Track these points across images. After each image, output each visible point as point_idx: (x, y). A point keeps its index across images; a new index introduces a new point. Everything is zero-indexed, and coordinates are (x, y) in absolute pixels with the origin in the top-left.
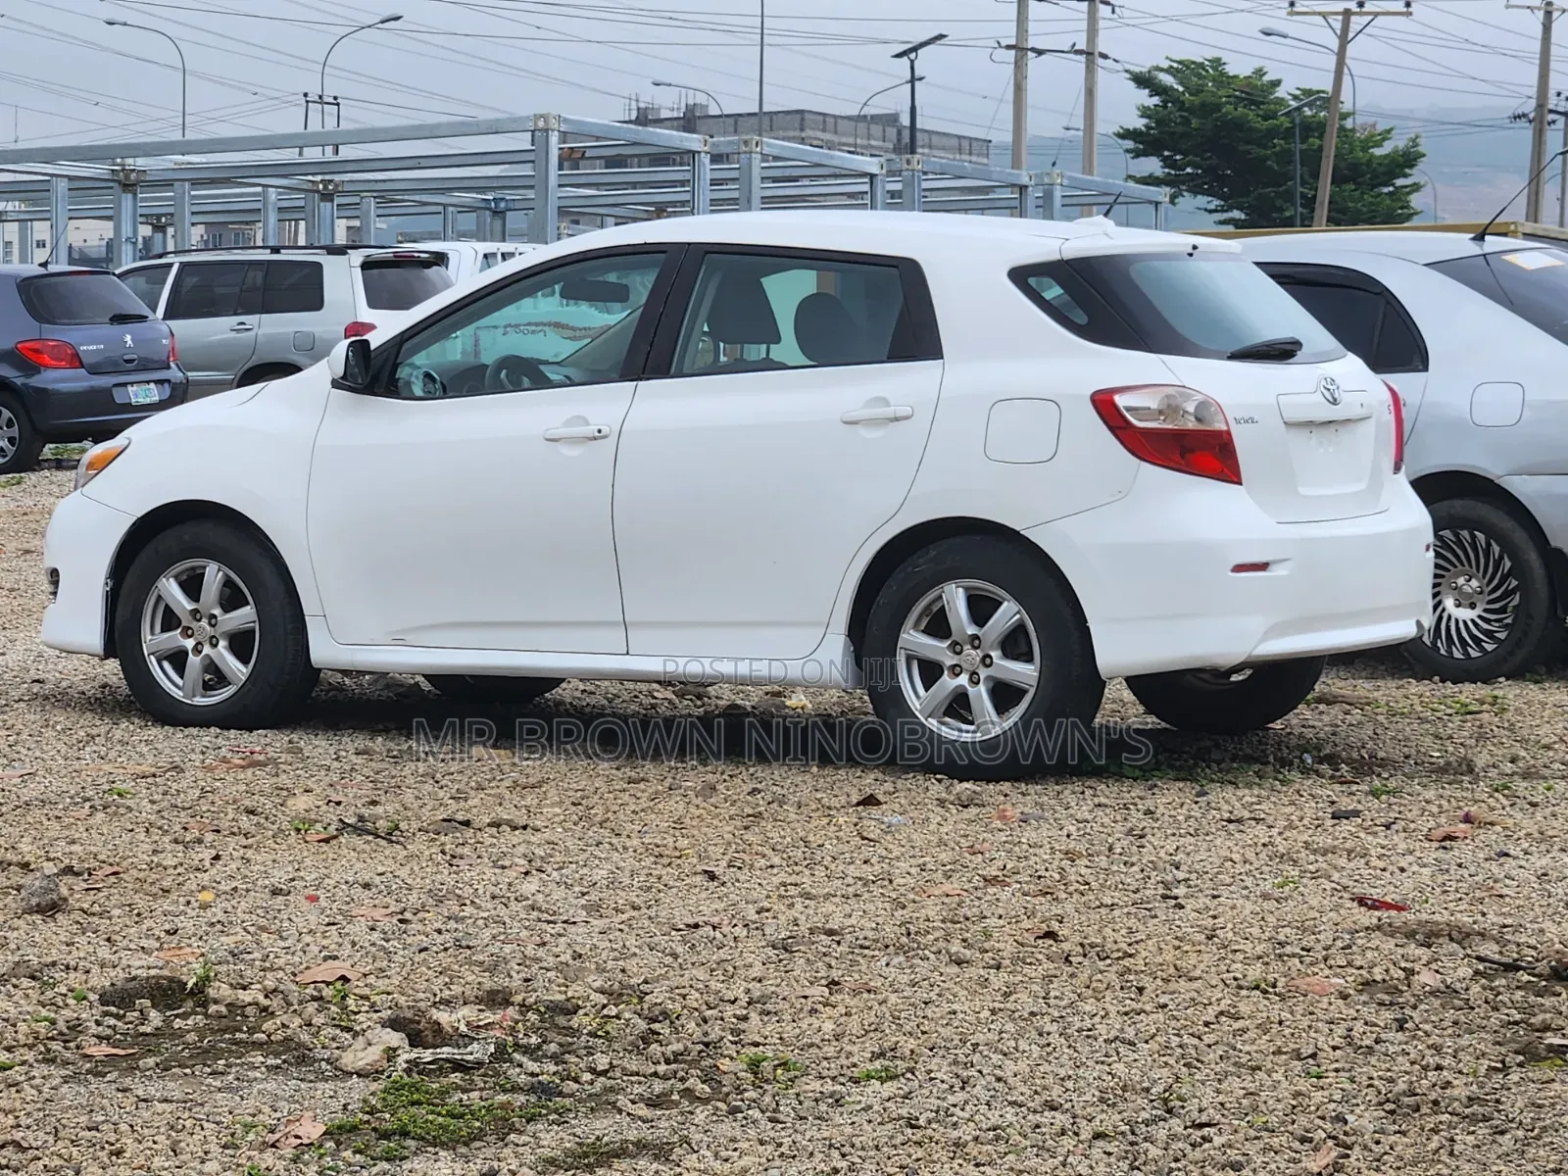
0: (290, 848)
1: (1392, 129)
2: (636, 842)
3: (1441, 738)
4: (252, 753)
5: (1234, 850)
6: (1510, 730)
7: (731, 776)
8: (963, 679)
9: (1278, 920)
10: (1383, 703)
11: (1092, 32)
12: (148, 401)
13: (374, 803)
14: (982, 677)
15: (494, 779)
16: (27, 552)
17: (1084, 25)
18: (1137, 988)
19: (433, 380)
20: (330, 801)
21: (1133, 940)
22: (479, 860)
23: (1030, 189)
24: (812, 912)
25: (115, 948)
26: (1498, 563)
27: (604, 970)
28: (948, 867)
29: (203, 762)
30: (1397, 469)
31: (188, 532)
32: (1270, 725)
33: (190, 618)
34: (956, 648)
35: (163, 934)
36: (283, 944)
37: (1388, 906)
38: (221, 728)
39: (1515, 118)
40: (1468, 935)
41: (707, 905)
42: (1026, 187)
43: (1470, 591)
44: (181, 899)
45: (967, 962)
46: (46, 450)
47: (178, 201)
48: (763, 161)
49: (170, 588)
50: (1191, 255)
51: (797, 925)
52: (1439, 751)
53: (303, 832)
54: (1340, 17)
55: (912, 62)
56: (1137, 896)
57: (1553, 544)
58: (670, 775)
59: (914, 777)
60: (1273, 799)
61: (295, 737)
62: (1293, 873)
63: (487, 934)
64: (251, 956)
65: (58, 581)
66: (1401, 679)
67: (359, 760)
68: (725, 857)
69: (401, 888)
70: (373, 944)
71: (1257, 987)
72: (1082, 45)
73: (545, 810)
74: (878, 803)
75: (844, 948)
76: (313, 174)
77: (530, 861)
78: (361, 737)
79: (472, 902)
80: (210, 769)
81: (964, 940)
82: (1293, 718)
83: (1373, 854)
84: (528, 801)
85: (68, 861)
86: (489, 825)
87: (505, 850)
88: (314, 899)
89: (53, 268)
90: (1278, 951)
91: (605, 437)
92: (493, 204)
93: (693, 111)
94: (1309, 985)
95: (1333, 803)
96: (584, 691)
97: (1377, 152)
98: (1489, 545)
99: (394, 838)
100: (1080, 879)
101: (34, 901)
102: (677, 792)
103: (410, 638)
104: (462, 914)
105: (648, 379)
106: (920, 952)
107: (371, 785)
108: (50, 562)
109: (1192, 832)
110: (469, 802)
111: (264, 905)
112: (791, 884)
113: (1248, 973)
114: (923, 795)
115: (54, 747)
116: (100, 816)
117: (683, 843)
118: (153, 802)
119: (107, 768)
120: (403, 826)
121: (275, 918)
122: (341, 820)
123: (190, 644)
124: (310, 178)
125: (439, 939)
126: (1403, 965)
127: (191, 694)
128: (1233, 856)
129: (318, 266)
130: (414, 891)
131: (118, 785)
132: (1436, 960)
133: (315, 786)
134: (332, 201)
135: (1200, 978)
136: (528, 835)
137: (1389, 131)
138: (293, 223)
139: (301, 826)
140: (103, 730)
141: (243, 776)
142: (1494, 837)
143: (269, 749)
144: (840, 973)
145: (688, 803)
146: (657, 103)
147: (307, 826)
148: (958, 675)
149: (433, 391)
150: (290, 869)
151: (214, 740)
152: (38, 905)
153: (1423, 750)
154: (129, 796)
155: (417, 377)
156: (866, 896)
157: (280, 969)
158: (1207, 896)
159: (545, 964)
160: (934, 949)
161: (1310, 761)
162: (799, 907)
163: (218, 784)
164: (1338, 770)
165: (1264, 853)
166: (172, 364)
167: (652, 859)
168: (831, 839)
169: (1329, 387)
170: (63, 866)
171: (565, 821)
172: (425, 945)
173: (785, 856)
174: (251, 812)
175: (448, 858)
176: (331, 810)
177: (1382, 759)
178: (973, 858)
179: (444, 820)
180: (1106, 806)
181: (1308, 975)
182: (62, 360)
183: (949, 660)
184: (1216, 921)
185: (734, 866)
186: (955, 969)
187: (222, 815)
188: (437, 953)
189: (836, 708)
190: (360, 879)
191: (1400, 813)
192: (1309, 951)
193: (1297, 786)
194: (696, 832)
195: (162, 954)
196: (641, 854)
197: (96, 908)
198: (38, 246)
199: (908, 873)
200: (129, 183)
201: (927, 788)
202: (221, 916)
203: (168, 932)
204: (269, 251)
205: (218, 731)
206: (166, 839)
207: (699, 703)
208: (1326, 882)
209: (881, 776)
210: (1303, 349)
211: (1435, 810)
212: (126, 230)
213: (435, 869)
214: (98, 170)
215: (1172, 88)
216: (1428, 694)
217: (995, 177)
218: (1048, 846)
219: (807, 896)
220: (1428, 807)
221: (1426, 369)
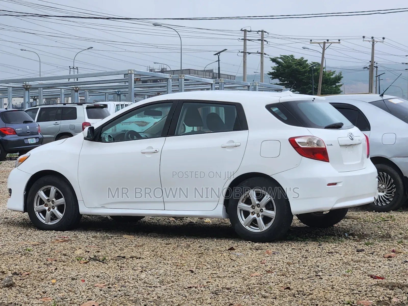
0: (76, 265)
1: (335, 71)
2: (170, 262)
3: (380, 228)
4: (64, 238)
5: (333, 261)
6: (398, 225)
7: (193, 242)
8: (255, 216)
9: (350, 282)
10: (362, 218)
11: (262, 48)
12: (33, 142)
13: (98, 252)
14: (260, 215)
15: (130, 244)
16: (3, 182)
17: (260, 46)
18: (316, 304)
19: (111, 137)
20: (86, 251)
21: (311, 289)
22: (128, 268)
23: (251, 87)
24: (221, 282)
25: (29, 298)
26: (390, 181)
27: (167, 302)
28: (256, 268)
29: (51, 240)
30: (368, 157)
31: (45, 179)
32: (334, 225)
33: (47, 201)
34: (253, 207)
35: (42, 293)
36: (76, 296)
37: (379, 278)
38: (56, 231)
39: (364, 68)
40: (403, 286)
41: (192, 281)
42: (249, 86)
43: (382, 188)
44: (47, 282)
45: (267, 297)
46: (7, 155)
47: (39, 93)
48: (185, 81)
49: (41, 193)
50: (313, 101)
51: (218, 286)
52: (380, 231)
53: (79, 260)
54: (323, 44)
55: (219, 56)
56: (308, 275)
57: (405, 175)
58: (177, 242)
59: (243, 242)
60: (339, 246)
61: (76, 233)
62: (350, 268)
63: (133, 291)
64: (67, 300)
65: (11, 192)
66: (365, 211)
67: (93, 239)
68: (195, 266)
69: (108, 277)
70: (101, 295)
71: (349, 304)
72: (260, 51)
73: (144, 253)
74: (234, 249)
75: (232, 293)
76: (73, 85)
77: (142, 268)
78: (93, 232)
79: (128, 281)
80: (53, 243)
81: (265, 290)
82: (339, 223)
83: (371, 262)
84: (140, 250)
85: (15, 271)
86: (130, 258)
87: (135, 265)
88: (84, 281)
89: (8, 110)
90: (352, 292)
91: (158, 152)
92: (117, 92)
93: (163, 70)
94: (363, 303)
95: (356, 247)
96: (151, 218)
97: (332, 77)
98: (387, 176)
99: (104, 262)
100: (292, 271)
101: (6, 284)
102: (180, 247)
103: (106, 206)
104: (125, 285)
105: (169, 136)
106: (254, 294)
107: (97, 246)
108: (9, 187)
109: (319, 256)
110: (124, 251)
111: (70, 283)
112: (214, 274)
113: (345, 299)
114: (245, 247)
115: (11, 237)
116: (24, 257)
117: (183, 262)
118: (38, 253)
119: (25, 243)
120: (107, 258)
121: (73, 287)
122: (89, 257)
123: (47, 208)
124: (72, 86)
125: (120, 293)
126: (388, 296)
127: (47, 222)
128: (333, 263)
129: (75, 108)
130: (111, 278)
131: (29, 248)
132: (396, 294)
133: (82, 247)
134: (78, 92)
135: (332, 301)
136: (141, 260)
137: (334, 72)
138: (67, 98)
139: (79, 259)
140: (24, 232)
141: (62, 245)
142: (402, 256)
143: (69, 236)
144: (232, 301)
145: (183, 250)
146: (154, 68)
147: (80, 259)
148: (254, 215)
149: (111, 140)
150: (76, 272)
151: (54, 234)
152: (7, 285)
153: (376, 231)
154: (31, 251)
155: (107, 137)
156: (235, 277)
157: (75, 303)
158: (328, 275)
159: (150, 300)
160: (257, 293)
161: (347, 235)
162: (217, 280)
163: (56, 247)
164: (355, 238)
165: (341, 262)
166: (39, 133)
167: (176, 267)
168: (223, 260)
169: (351, 135)
170: (13, 272)
171: (150, 256)
172: (116, 295)
173: (211, 265)
174: (65, 255)
175: (120, 267)
176: (87, 254)
177: (365, 234)
178: (262, 265)
179: (118, 257)
180: (295, 249)
181: (362, 300)
182: (11, 132)
183: (251, 210)
184: (333, 283)
185: (198, 268)
186: (264, 299)
187: (57, 256)
188: (119, 297)
189: (217, 222)
190: (96, 275)
191: (374, 250)
192: (360, 292)
193: (345, 242)
194: (186, 259)
195: (42, 300)
196: (172, 265)
197: (23, 285)
198: (5, 105)
199: (245, 270)
200: (27, 88)
201: (246, 245)
202: (58, 287)
203: (43, 292)
204: (63, 104)
205: (55, 231)
206: (42, 263)
207: (181, 221)
208: (360, 271)
209: (233, 242)
210: (344, 125)
211: (384, 249)
212: (27, 100)
213: (116, 271)
214: (20, 85)
215: (281, 62)
216: (373, 215)
217: (242, 84)
218: (282, 261)
219: (219, 277)
220: (382, 248)
221: (370, 130)
